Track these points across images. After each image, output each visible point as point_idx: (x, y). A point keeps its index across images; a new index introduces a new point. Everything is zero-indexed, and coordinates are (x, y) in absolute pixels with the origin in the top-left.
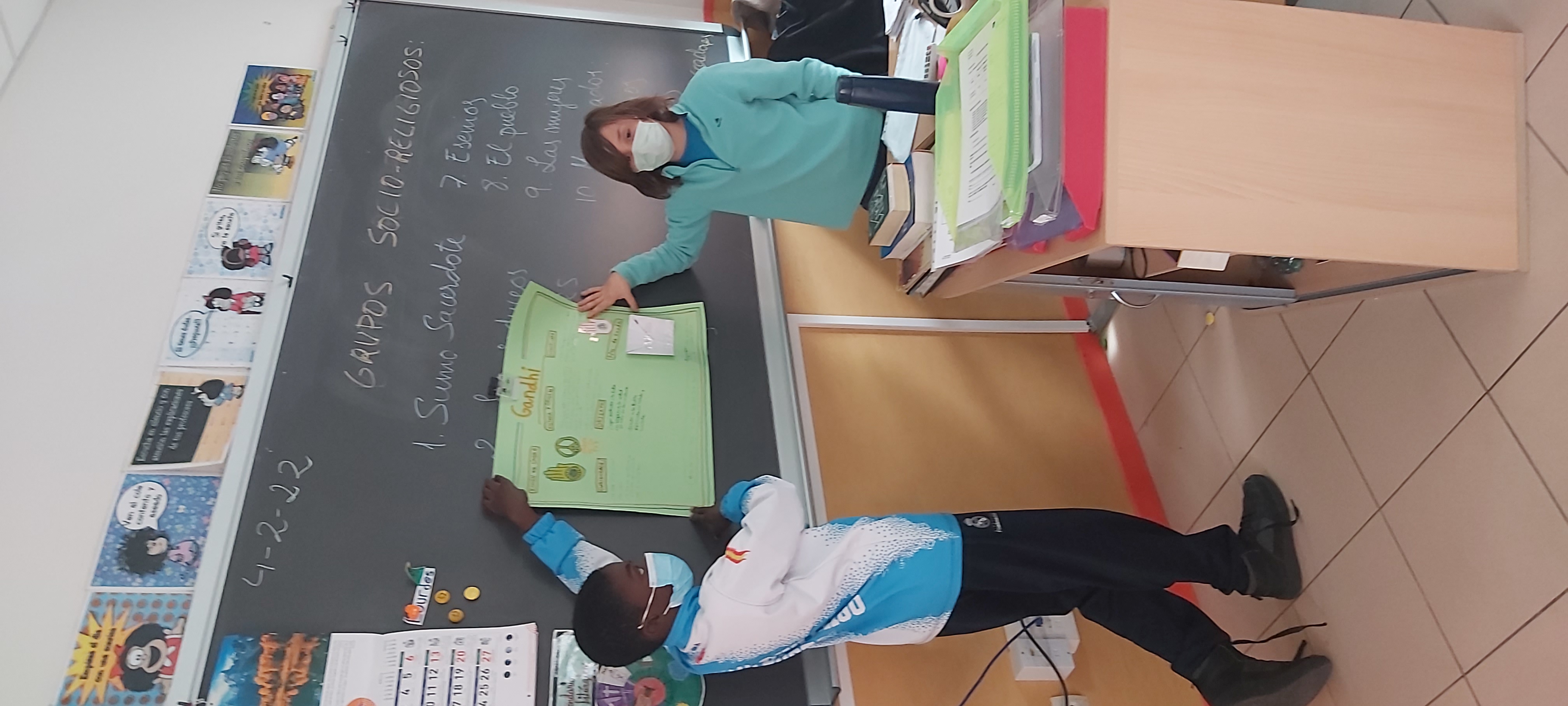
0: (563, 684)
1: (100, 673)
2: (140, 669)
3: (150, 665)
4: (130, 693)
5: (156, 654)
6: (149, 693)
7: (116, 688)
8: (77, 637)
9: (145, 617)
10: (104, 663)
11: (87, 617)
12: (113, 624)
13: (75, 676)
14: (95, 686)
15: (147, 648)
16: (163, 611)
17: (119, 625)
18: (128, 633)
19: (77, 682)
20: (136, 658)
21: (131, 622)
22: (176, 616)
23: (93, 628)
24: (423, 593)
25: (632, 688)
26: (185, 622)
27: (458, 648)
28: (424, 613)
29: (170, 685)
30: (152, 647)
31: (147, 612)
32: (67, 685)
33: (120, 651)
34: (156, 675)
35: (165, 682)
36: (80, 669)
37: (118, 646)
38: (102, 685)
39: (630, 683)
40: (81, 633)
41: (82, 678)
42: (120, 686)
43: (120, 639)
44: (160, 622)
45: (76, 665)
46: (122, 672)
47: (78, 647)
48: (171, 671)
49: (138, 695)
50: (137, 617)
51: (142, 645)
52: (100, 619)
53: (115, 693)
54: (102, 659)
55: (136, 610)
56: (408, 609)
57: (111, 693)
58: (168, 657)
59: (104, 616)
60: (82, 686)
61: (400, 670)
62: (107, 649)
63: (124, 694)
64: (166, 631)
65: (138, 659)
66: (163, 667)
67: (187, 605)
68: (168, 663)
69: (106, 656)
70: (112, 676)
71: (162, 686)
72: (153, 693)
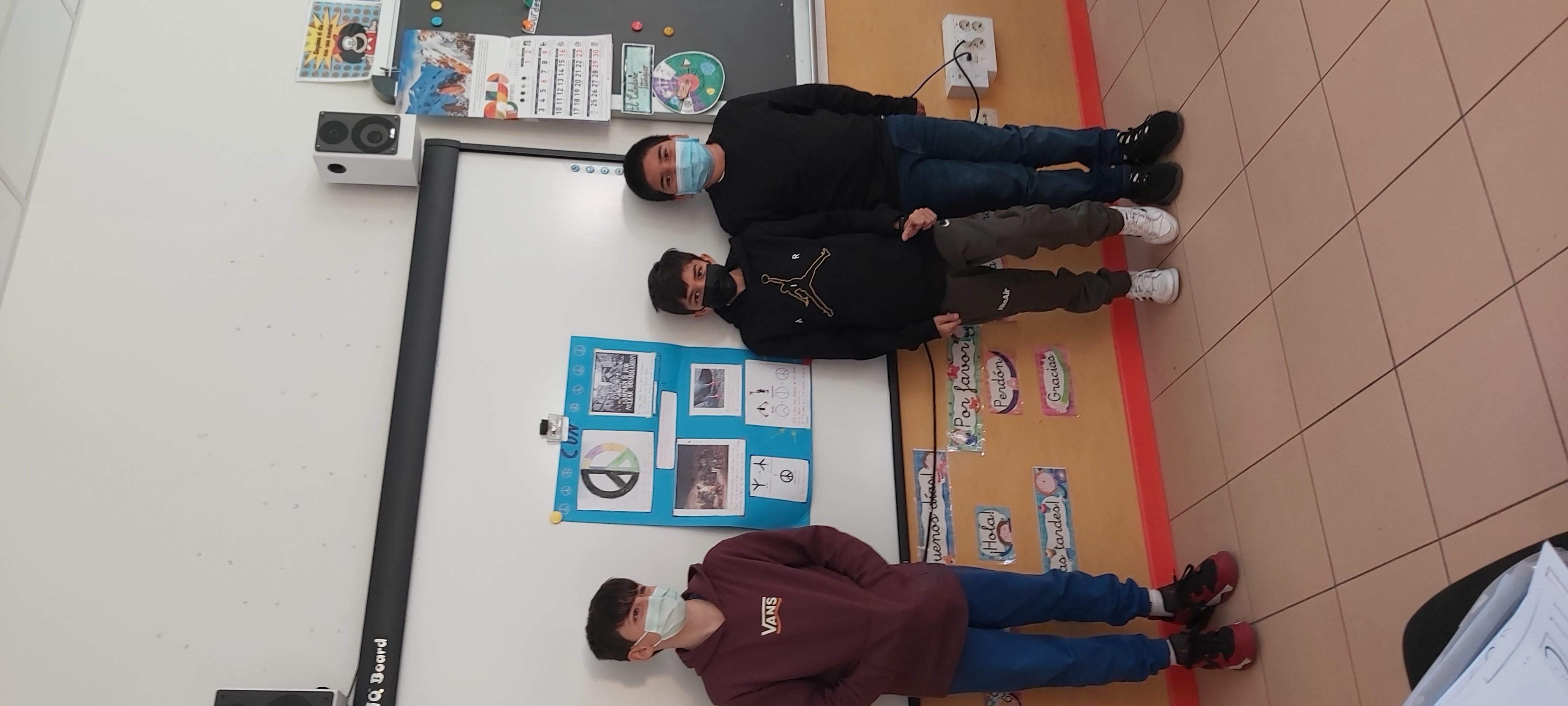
0: (630, 76)
1: (326, 51)
2: (352, 50)
3: (358, 48)
4: (346, 64)
5: (361, 43)
6: (359, 64)
7: (337, 61)
8: (307, 28)
9: (351, 18)
10: (328, 44)
11: (313, 16)
12: (330, 22)
13: (310, 52)
14: (324, 59)
15: (355, 38)
16: (361, 16)
17: (334, 23)
18: (341, 28)
19: (312, 56)
20: (349, 43)
21: (342, 21)
22: (371, 20)
23: (318, 24)
24: (534, 14)
25: (677, 81)
26: (377, 22)
27: (560, 48)
28: (535, 27)
29: (373, 61)
30: (358, 38)
31: (352, 15)
32: (306, 57)
33: (337, 39)
34: (363, 54)
35: (369, 59)
36: (313, 47)
37: (335, 35)
38: (328, 60)
39: (676, 78)
40: (309, 26)
41: (314, 53)
42: (340, 59)
43: (336, 31)
44: (360, 22)
45: (309, 46)
46: (340, 51)
47: (309, 34)
48: (372, 52)
49: (353, 66)
50: (345, 19)
51: (351, 36)
52: (321, 18)
53: (336, 64)
54: (325, 43)
55: (343, 14)
56: (524, 22)
57: (335, 63)
58: (370, 44)
59: (323, 17)
60: (316, 58)
61: (523, 59)
62: (329, 37)
63: (343, 64)
64: (365, 28)
65: (349, 44)
66: (366, 50)
67: (377, 13)
68: (369, 48)
69: (328, 41)
70: (334, 53)
71: (367, 61)
72: (363, 65)
